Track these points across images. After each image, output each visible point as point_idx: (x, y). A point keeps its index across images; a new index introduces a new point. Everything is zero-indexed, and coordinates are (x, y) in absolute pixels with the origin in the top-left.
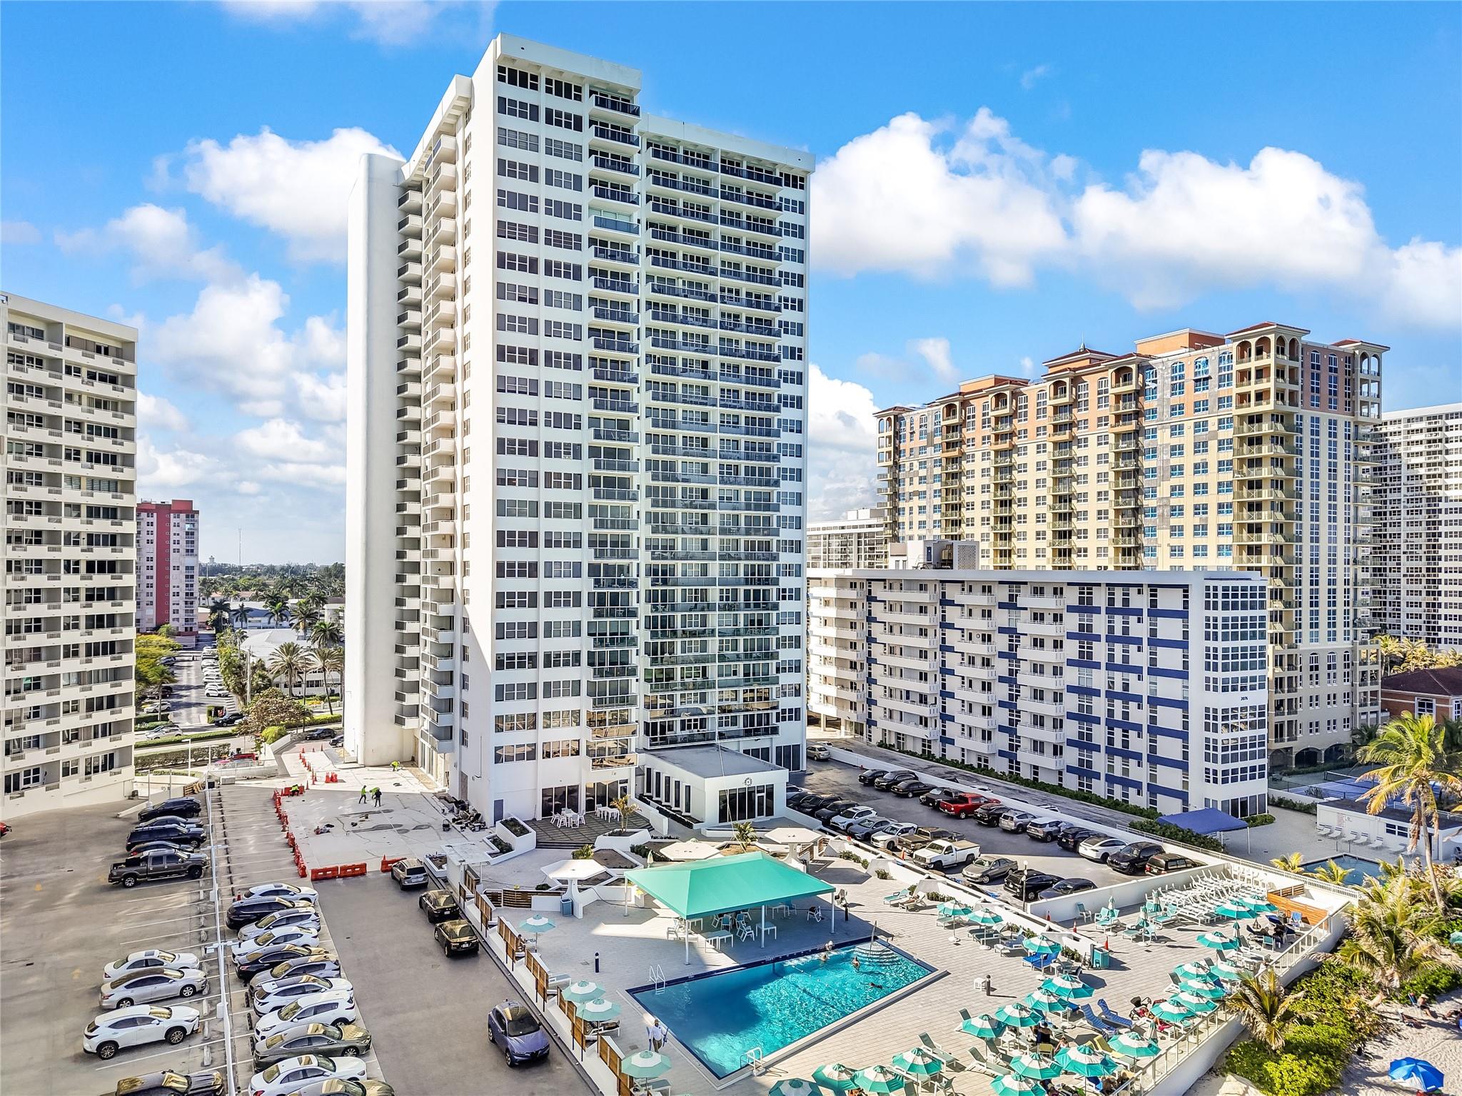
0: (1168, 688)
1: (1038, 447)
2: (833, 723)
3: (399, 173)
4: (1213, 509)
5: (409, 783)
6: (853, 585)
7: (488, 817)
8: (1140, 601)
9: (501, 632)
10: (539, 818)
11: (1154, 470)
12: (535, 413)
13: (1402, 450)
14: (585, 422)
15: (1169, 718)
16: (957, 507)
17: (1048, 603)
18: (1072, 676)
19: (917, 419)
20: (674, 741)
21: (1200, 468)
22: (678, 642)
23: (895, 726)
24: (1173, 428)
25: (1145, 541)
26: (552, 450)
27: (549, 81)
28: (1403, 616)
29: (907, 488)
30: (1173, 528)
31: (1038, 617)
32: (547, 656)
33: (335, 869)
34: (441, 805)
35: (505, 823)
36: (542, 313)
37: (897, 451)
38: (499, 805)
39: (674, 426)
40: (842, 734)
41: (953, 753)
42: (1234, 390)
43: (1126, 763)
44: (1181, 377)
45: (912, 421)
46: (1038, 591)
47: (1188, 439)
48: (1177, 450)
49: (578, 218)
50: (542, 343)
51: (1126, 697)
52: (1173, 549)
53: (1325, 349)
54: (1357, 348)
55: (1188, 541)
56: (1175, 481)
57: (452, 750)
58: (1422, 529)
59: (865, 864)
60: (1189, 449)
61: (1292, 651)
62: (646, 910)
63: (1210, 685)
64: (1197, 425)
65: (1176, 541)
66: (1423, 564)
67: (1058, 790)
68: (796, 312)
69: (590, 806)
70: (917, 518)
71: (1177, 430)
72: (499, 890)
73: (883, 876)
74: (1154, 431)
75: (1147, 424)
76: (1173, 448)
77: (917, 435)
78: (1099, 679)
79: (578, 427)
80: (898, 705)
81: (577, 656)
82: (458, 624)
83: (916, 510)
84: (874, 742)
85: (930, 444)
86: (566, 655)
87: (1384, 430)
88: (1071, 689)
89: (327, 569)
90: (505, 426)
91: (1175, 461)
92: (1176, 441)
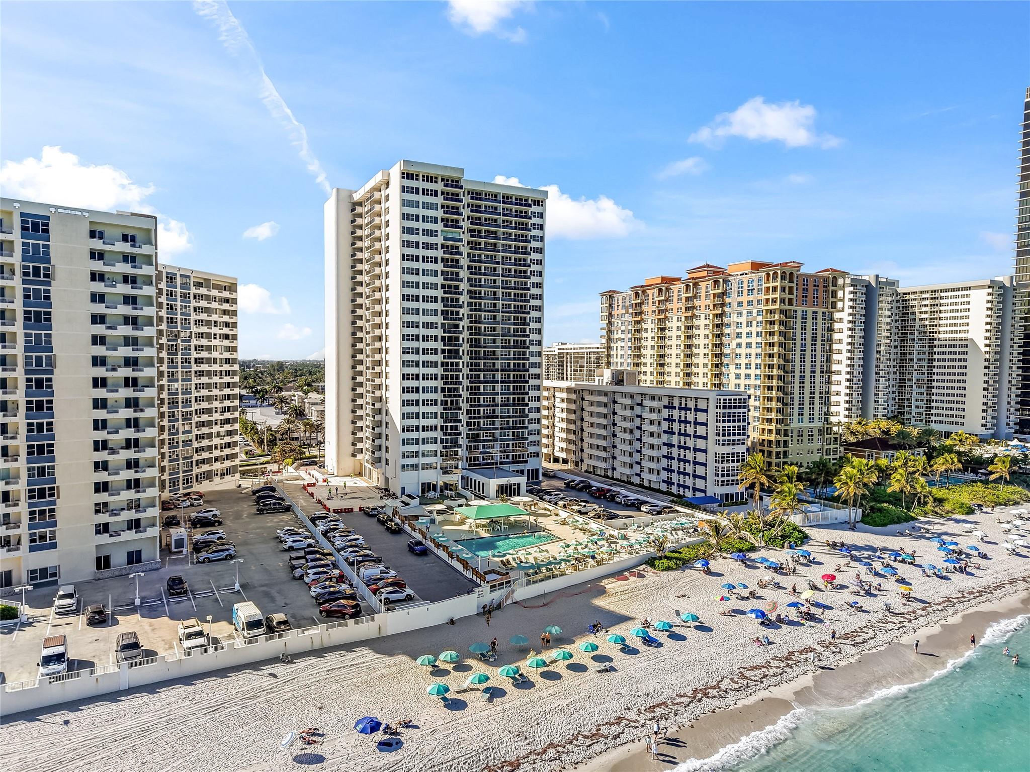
0: (701, 444)
1: (678, 318)
2: (565, 461)
3: (351, 196)
4: (753, 356)
5: (361, 483)
6: (575, 392)
7: (399, 493)
8: (691, 405)
9: (404, 416)
10: (420, 495)
11: (729, 334)
12: (418, 323)
13: (916, 310)
14: (439, 326)
15: (700, 457)
16: (639, 348)
17: (655, 404)
18: (665, 438)
19: (620, 298)
20: (479, 465)
21: (749, 335)
22: (481, 421)
23: (593, 462)
24: (738, 313)
25: (724, 370)
26: (425, 338)
27: (423, 176)
28: (913, 407)
29: (615, 336)
30: (737, 365)
31: (652, 410)
32: (423, 427)
33: (341, 509)
34: (377, 491)
35: (406, 496)
36: (421, 279)
37: (610, 314)
38: (403, 489)
39: (480, 323)
40: (569, 466)
41: (617, 475)
42: (763, 297)
43: (684, 477)
44: (742, 287)
45: (618, 299)
46: (652, 398)
47: (744, 320)
48: (739, 325)
49: (436, 236)
50: (422, 292)
51: (686, 448)
52: (736, 375)
53: (811, 276)
54: (830, 274)
55: (743, 371)
56: (738, 341)
57: (381, 467)
58: (926, 357)
59: (550, 511)
60: (744, 325)
61: (786, 428)
62: (462, 522)
63: (717, 443)
64: (748, 313)
65: (738, 371)
66: (925, 377)
67: (658, 491)
68: (539, 266)
69: (442, 491)
70: (620, 352)
71: (739, 315)
72: (407, 515)
73: (557, 515)
74: (730, 314)
75: (727, 310)
76: (738, 323)
77: (620, 307)
78: (675, 439)
79: (436, 328)
80: (595, 452)
81: (436, 427)
82: (384, 412)
83: (619, 348)
84: (583, 471)
85: (627, 312)
86: (431, 426)
87: (907, 298)
88: (664, 444)
89: (273, 366)
90: (405, 328)
91: (738, 330)
92: (739, 320)
